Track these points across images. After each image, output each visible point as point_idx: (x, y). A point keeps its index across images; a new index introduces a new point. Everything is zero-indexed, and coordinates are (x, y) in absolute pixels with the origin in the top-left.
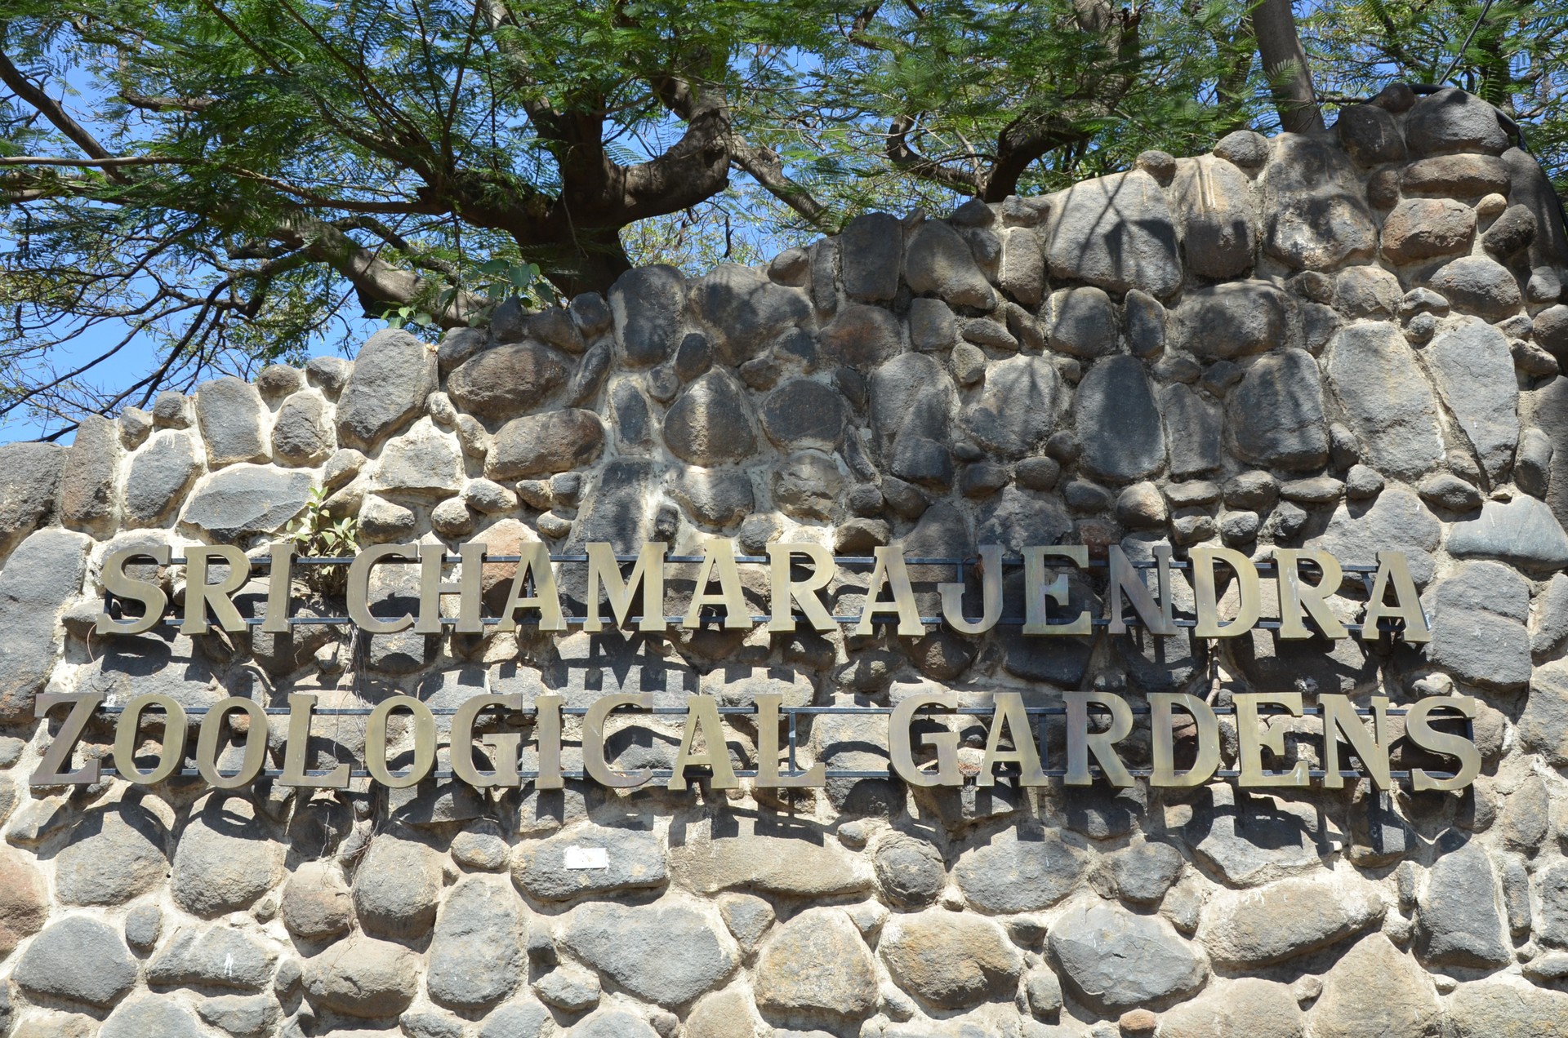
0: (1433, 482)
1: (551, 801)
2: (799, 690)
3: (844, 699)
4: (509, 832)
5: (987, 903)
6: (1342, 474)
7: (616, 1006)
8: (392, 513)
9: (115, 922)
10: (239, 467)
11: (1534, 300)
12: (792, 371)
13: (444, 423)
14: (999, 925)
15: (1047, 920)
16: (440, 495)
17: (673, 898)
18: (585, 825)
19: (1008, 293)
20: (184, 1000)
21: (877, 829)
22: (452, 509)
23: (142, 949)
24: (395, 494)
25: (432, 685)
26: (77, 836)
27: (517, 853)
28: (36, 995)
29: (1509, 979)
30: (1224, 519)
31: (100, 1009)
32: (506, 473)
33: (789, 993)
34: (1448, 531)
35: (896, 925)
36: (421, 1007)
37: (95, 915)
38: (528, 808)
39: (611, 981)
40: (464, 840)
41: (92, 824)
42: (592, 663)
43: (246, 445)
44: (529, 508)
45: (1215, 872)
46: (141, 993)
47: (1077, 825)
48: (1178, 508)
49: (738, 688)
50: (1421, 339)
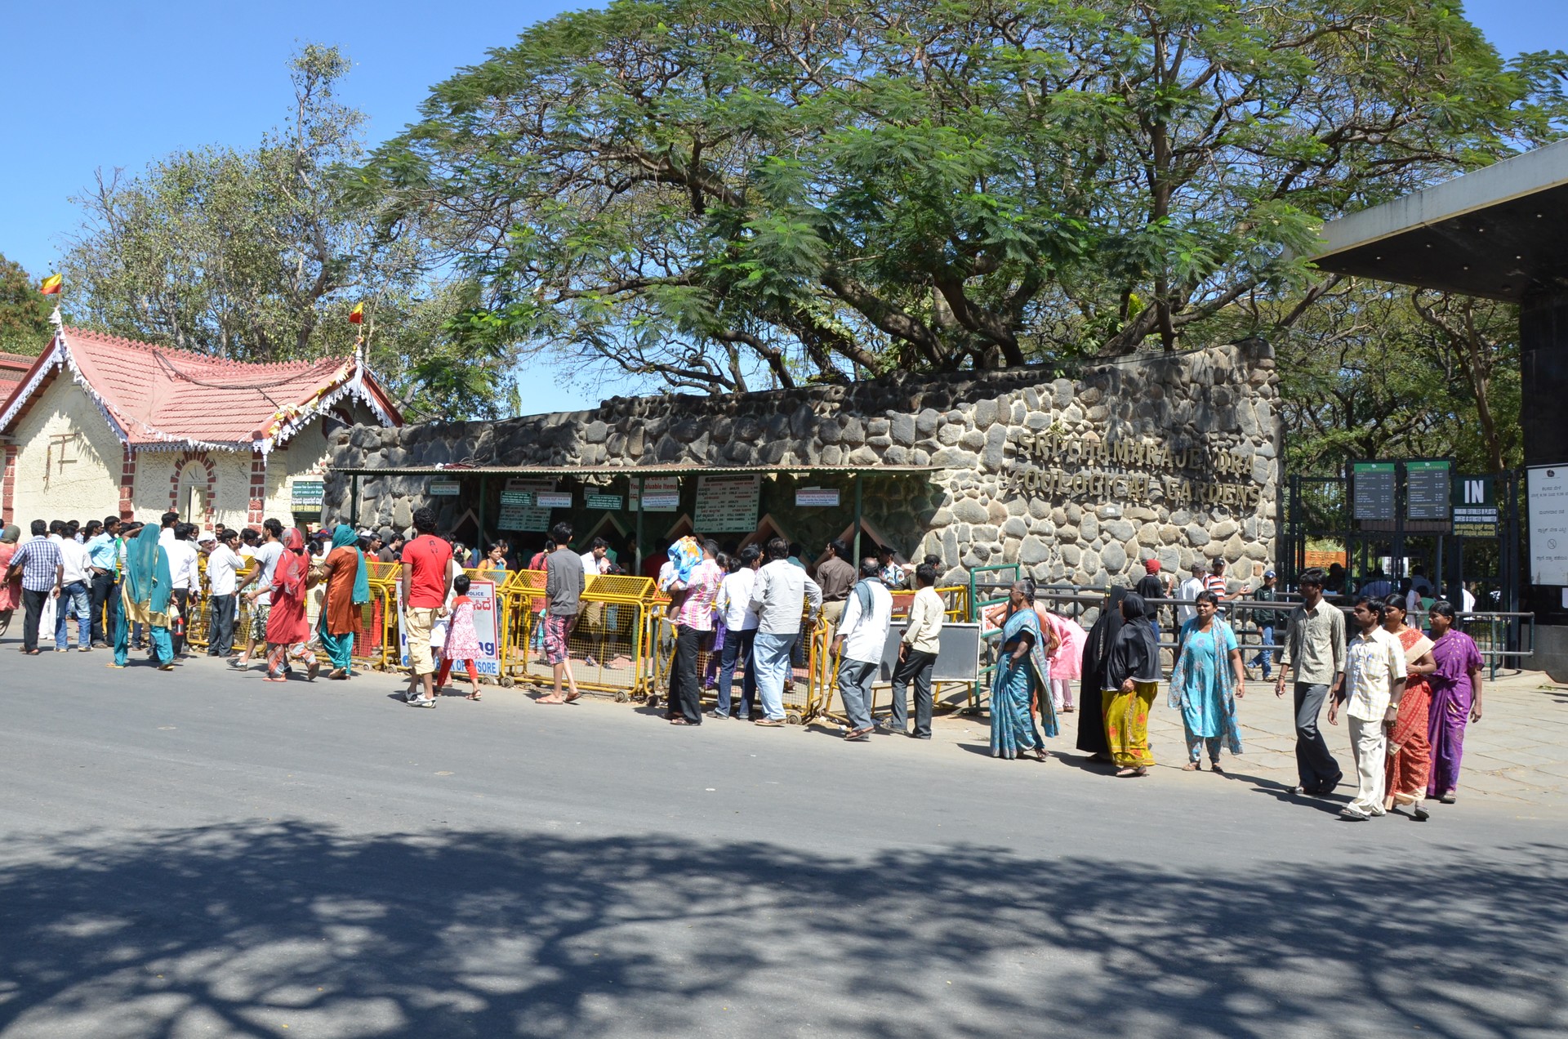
0: (1256, 438)
1: (1105, 498)
2: (1147, 475)
3: (1153, 478)
4: (1096, 503)
5: (1176, 523)
6: (1239, 434)
7: (1114, 541)
8: (1070, 428)
9: (1021, 519)
10: (1035, 412)
11: (1274, 396)
12: (1143, 400)
13: (1078, 405)
14: (1178, 527)
15: (1187, 527)
16: (1078, 424)
17: (1123, 520)
18: (1109, 503)
19: (1183, 384)
20: (1036, 537)
21: (1159, 507)
22: (1080, 428)
23: (1029, 526)
24: (1070, 423)
25: (1079, 469)
26: (1011, 500)
27: (1098, 508)
28: (1008, 535)
29: (1256, 543)
30: (1219, 443)
31: (1021, 538)
32: (1092, 420)
33: (1146, 540)
34: (1256, 449)
35: (1162, 527)
36: (1080, 540)
37: (1018, 517)
38: (1100, 499)
39: (1113, 536)
40: (1086, 504)
41: (1014, 497)
42: (1109, 467)
43: (1036, 406)
44: (1096, 429)
45: (1213, 519)
46: (1028, 535)
47: (1192, 509)
48: (1212, 440)
49: (1137, 475)
50: (1254, 404)
